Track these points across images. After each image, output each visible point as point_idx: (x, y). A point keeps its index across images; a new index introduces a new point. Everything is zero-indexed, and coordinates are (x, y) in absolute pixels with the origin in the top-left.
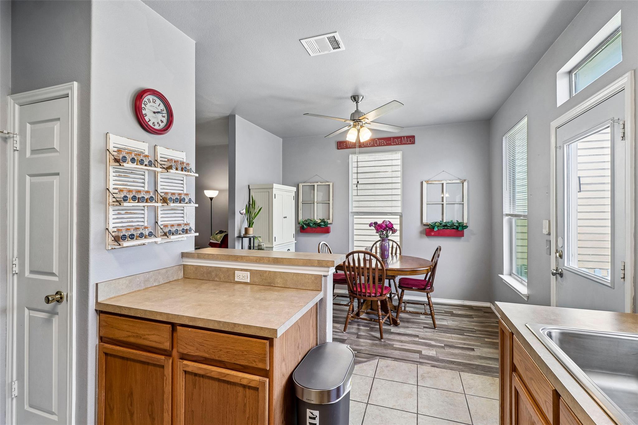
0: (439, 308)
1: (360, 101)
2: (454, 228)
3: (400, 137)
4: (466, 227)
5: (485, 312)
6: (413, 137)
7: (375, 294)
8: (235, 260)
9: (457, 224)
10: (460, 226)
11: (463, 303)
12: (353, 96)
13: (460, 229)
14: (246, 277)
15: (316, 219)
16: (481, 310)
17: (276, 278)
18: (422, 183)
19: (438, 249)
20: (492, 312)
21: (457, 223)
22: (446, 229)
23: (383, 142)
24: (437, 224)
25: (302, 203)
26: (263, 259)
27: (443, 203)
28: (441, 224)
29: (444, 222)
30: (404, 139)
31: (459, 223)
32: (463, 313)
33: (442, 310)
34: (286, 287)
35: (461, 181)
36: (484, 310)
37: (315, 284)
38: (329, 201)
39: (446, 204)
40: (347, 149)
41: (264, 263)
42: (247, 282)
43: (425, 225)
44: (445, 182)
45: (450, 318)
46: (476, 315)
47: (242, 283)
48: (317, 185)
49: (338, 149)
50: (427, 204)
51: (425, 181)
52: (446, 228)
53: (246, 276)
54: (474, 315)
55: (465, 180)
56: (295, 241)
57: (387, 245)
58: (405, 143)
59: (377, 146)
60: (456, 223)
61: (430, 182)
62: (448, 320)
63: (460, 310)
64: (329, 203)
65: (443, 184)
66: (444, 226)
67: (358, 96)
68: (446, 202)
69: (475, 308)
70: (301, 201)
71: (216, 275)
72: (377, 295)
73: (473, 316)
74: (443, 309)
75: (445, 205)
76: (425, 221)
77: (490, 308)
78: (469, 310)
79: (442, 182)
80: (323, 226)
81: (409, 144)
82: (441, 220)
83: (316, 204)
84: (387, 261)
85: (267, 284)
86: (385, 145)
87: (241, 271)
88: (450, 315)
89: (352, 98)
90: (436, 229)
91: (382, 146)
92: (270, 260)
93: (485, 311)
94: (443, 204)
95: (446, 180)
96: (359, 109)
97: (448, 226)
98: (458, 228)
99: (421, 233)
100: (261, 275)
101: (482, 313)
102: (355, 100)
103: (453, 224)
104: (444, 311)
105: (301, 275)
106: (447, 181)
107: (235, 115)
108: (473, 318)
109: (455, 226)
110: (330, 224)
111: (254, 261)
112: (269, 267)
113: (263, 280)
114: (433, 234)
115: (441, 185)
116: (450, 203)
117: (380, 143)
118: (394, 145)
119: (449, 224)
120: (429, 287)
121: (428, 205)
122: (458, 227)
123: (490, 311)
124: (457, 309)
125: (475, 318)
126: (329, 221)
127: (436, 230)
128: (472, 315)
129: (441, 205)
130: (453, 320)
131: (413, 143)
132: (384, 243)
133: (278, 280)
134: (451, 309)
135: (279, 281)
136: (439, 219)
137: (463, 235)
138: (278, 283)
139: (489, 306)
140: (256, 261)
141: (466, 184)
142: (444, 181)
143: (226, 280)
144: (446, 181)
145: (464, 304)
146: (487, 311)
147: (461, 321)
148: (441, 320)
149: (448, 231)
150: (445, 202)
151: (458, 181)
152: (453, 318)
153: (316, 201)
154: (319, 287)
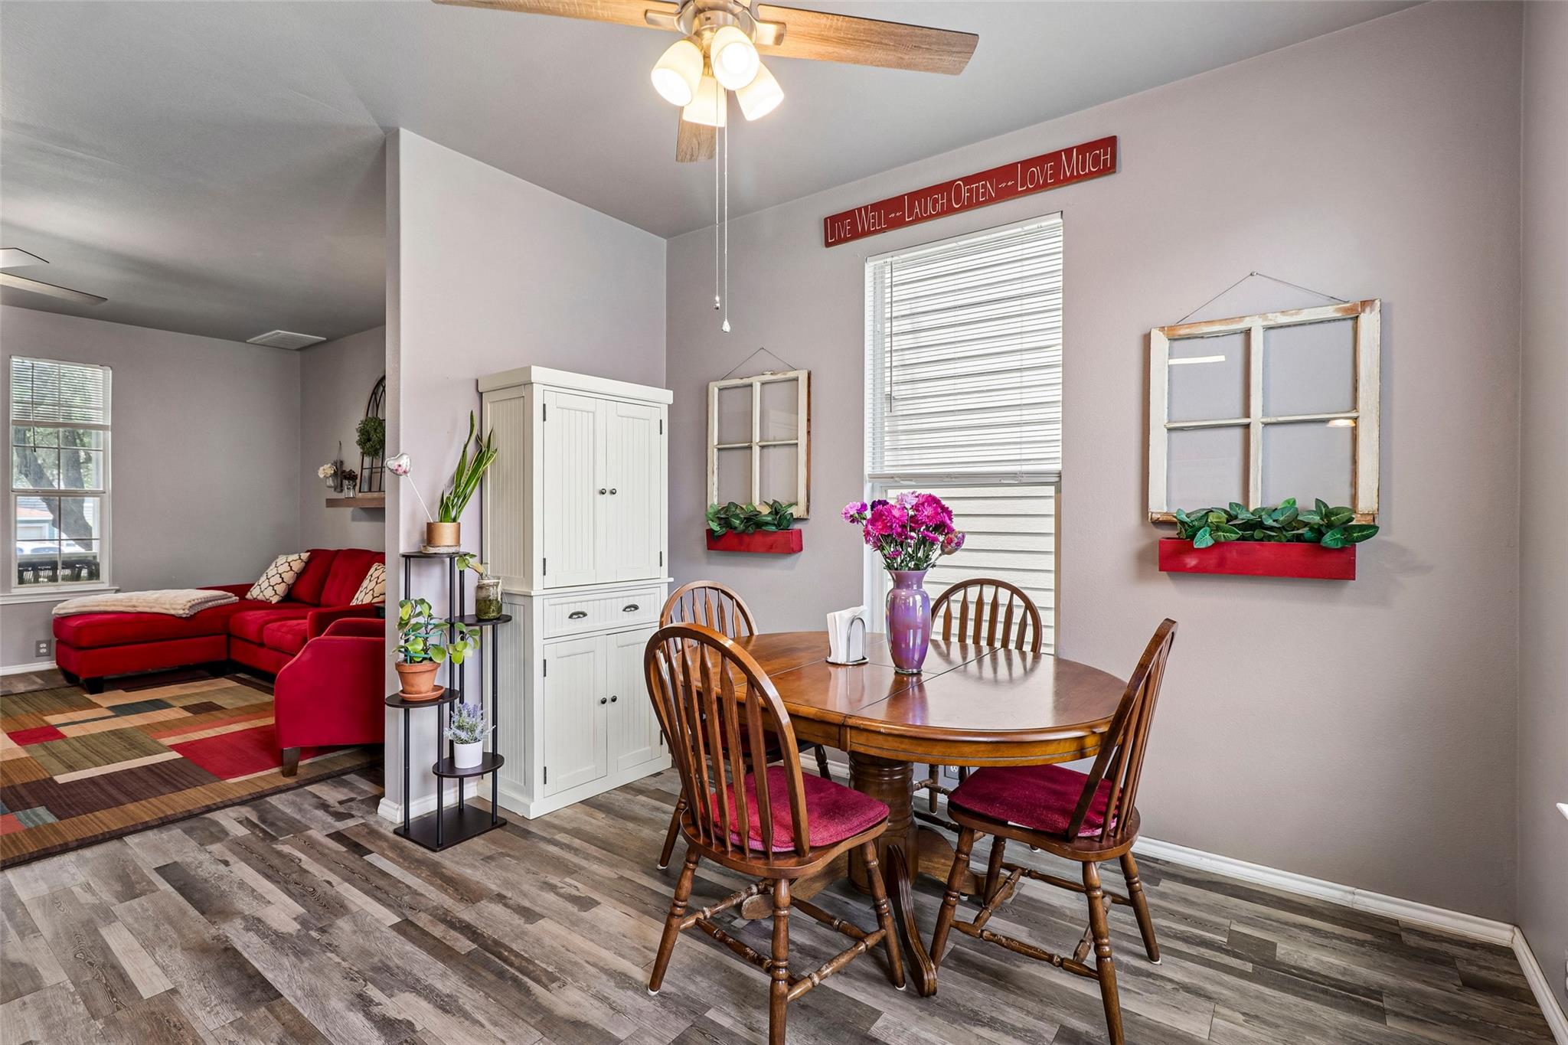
0: (1212, 909)
2: (1299, 538)
3: (1055, 156)
4: (1369, 530)
5: (1471, 984)
6: (1110, 143)
7: (765, 841)
9: (1316, 519)
10: (1330, 526)
11: (1350, 897)
13: (1329, 539)
15: (756, 502)
16: (1448, 961)
18: (1147, 339)
19: (1163, 636)
20: (1517, 989)
21: (1318, 512)
22: (1262, 540)
24: (1212, 518)
25: (719, 449)
27: (1245, 421)
28: (1231, 518)
29: (1252, 509)
30: (1069, 160)
31: (1328, 514)
32: (1331, 966)
33: (1216, 928)
35: (1346, 310)
36: (1469, 962)
38: (797, 439)
39: (1266, 424)
43: (1158, 523)
44: (1257, 325)
45: (1243, 993)
46: (1405, 995)
48: (763, 384)
49: (828, 245)
50: (1170, 430)
51: (1162, 329)
52: (1258, 534)
54: (1393, 993)
55: (1365, 304)
56: (669, 576)
57: (915, 602)
59: (964, 208)
60: (1310, 512)
61: (1183, 332)
62: (1225, 1003)
63: (1319, 940)
65: (1247, 333)
66: (1249, 526)
68: (1265, 414)
69: (1412, 940)
70: (716, 443)
72: (775, 849)
73: (1387, 1004)
74: (1227, 922)
75: (1256, 431)
77: (1508, 953)
78: (1376, 953)
81: (1091, 176)
82: (1237, 499)
83: (756, 450)
84: (919, 674)
86: (990, 201)
88: (1249, 967)
90: (1203, 540)
91: (980, 204)
93: (1473, 970)
94: (1247, 426)
95: (1263, 315)
97: (1271, 528)
98: (1324, 535)
99: (1142, 557)
101: (1449, 986)
103: (1294, 522)
104: (1231, 934)
106: (1270, 316)
107: (398, 131)
108: (1380, 1014)
109: (1306, 524)
110: (800, 520)
114: (1192, 562)
115: (1239, 339)
116: (1281, 419)
117: (972, 195)
118: (1028, 192)
119: (1274, 516)
120: (1098, 827)
121: (1174, 435)
122: (1323, 529)
123: (1504, 979)
124: (1307, 935)
125: (1397, 1014)
126: (798, 511)
127: (1203, 546)
128: (1376, 993)
129: (1238, 433)
130: (1262, 1009)
131: (1109, 168)
132: (903, 593)
134: (1263, 928)
137: (1347, 572)
139: (1505, 943)
141: (1370, 322)
142: (1257, 317)
144: (1266, 319)
145: (1356, 907)
146: (1484, 973)
147: (1301, 1023)
148: (1182, 995)
149: (1266, 553)
151: (1330, 312)
152: (1260, 997)
153: (756, 438)
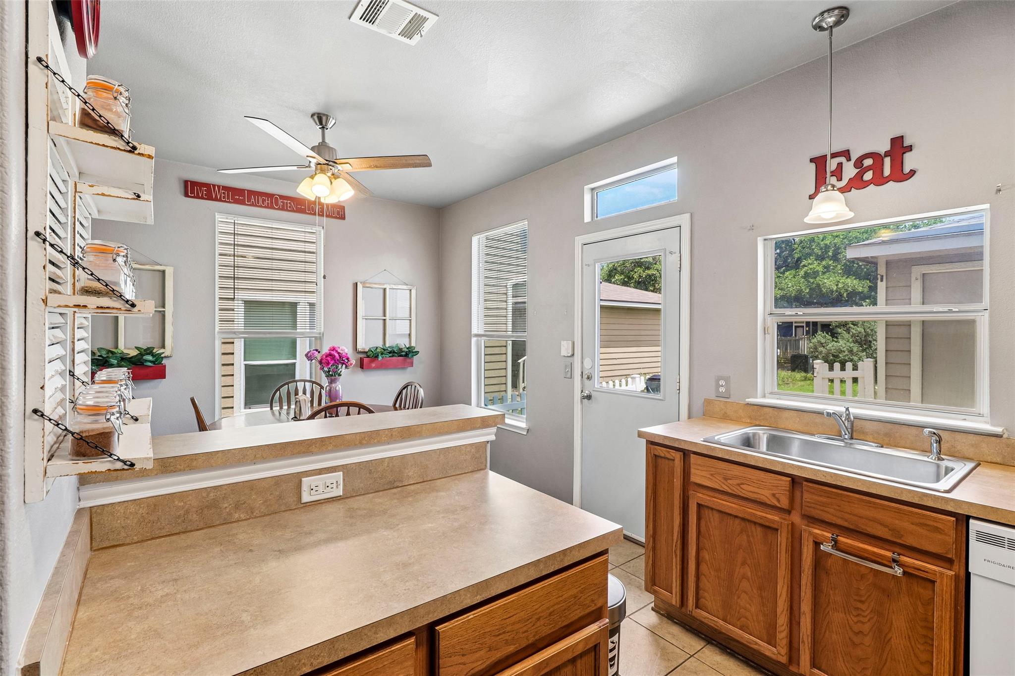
1: (330, 126)
8: (304, 452)
12: (319, 114)
14: (334, 486)
17: (405, 468)
23: (290, 203)
26: (379, 435)
34: (426, 479)
37: (477, 460)
40: (211, 201)
41: (380, 443)
42: (339, 495)
44: (387, 287)
47: (322, 501)
53: (335, 483)
58: (329, 214)
64: (164, 311)
65: (385, 290)
67: (327, 118)
71: (237, 507)
75: (387, 321)
76: (360, 346)
79: (384, 287)
80: (150, 364)
85: (386, 487)
86: (293, 211)
87: (320, 474)
89: (315, 117)
92: (394, 434)
94: (385, 320)
96: (327, 141)
100: (371, 470)
102: (321, 123)
105: (453, 449)
111: (355, 445)
112: (386, 451)
113: (375, 481)
115: (382, 291)
129: (381, 322)
132: (333, 385)
133: (409, 472)
135: (412, 473)
136: (380, 344)
138: (409, 477)
140: (361, 443)
143: (272, 509)
150: (387, 318)
154: (482, 463)
